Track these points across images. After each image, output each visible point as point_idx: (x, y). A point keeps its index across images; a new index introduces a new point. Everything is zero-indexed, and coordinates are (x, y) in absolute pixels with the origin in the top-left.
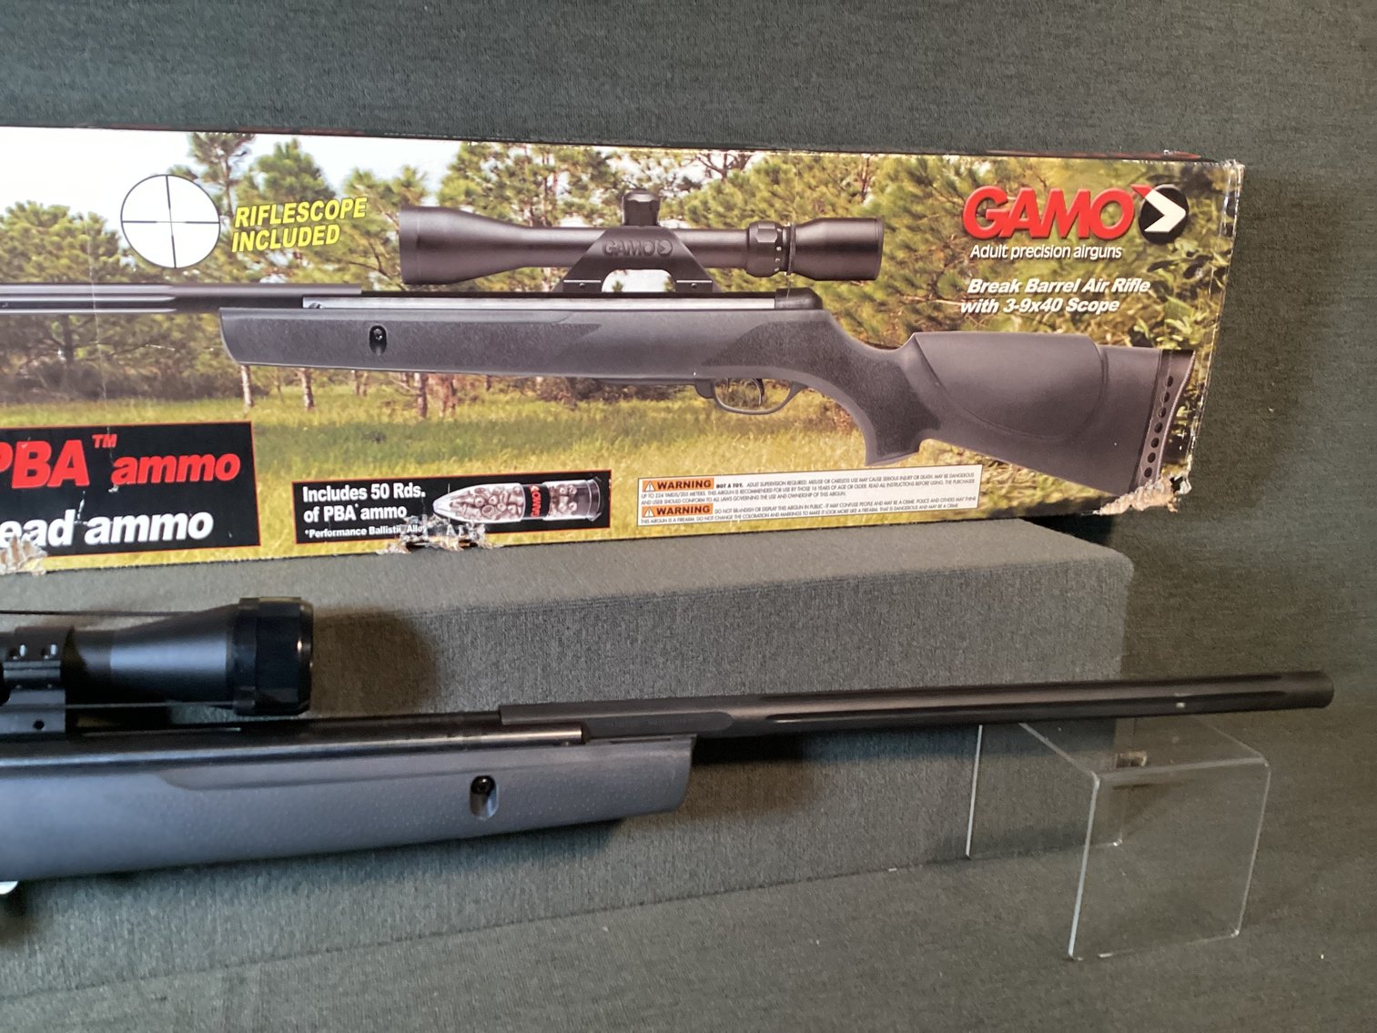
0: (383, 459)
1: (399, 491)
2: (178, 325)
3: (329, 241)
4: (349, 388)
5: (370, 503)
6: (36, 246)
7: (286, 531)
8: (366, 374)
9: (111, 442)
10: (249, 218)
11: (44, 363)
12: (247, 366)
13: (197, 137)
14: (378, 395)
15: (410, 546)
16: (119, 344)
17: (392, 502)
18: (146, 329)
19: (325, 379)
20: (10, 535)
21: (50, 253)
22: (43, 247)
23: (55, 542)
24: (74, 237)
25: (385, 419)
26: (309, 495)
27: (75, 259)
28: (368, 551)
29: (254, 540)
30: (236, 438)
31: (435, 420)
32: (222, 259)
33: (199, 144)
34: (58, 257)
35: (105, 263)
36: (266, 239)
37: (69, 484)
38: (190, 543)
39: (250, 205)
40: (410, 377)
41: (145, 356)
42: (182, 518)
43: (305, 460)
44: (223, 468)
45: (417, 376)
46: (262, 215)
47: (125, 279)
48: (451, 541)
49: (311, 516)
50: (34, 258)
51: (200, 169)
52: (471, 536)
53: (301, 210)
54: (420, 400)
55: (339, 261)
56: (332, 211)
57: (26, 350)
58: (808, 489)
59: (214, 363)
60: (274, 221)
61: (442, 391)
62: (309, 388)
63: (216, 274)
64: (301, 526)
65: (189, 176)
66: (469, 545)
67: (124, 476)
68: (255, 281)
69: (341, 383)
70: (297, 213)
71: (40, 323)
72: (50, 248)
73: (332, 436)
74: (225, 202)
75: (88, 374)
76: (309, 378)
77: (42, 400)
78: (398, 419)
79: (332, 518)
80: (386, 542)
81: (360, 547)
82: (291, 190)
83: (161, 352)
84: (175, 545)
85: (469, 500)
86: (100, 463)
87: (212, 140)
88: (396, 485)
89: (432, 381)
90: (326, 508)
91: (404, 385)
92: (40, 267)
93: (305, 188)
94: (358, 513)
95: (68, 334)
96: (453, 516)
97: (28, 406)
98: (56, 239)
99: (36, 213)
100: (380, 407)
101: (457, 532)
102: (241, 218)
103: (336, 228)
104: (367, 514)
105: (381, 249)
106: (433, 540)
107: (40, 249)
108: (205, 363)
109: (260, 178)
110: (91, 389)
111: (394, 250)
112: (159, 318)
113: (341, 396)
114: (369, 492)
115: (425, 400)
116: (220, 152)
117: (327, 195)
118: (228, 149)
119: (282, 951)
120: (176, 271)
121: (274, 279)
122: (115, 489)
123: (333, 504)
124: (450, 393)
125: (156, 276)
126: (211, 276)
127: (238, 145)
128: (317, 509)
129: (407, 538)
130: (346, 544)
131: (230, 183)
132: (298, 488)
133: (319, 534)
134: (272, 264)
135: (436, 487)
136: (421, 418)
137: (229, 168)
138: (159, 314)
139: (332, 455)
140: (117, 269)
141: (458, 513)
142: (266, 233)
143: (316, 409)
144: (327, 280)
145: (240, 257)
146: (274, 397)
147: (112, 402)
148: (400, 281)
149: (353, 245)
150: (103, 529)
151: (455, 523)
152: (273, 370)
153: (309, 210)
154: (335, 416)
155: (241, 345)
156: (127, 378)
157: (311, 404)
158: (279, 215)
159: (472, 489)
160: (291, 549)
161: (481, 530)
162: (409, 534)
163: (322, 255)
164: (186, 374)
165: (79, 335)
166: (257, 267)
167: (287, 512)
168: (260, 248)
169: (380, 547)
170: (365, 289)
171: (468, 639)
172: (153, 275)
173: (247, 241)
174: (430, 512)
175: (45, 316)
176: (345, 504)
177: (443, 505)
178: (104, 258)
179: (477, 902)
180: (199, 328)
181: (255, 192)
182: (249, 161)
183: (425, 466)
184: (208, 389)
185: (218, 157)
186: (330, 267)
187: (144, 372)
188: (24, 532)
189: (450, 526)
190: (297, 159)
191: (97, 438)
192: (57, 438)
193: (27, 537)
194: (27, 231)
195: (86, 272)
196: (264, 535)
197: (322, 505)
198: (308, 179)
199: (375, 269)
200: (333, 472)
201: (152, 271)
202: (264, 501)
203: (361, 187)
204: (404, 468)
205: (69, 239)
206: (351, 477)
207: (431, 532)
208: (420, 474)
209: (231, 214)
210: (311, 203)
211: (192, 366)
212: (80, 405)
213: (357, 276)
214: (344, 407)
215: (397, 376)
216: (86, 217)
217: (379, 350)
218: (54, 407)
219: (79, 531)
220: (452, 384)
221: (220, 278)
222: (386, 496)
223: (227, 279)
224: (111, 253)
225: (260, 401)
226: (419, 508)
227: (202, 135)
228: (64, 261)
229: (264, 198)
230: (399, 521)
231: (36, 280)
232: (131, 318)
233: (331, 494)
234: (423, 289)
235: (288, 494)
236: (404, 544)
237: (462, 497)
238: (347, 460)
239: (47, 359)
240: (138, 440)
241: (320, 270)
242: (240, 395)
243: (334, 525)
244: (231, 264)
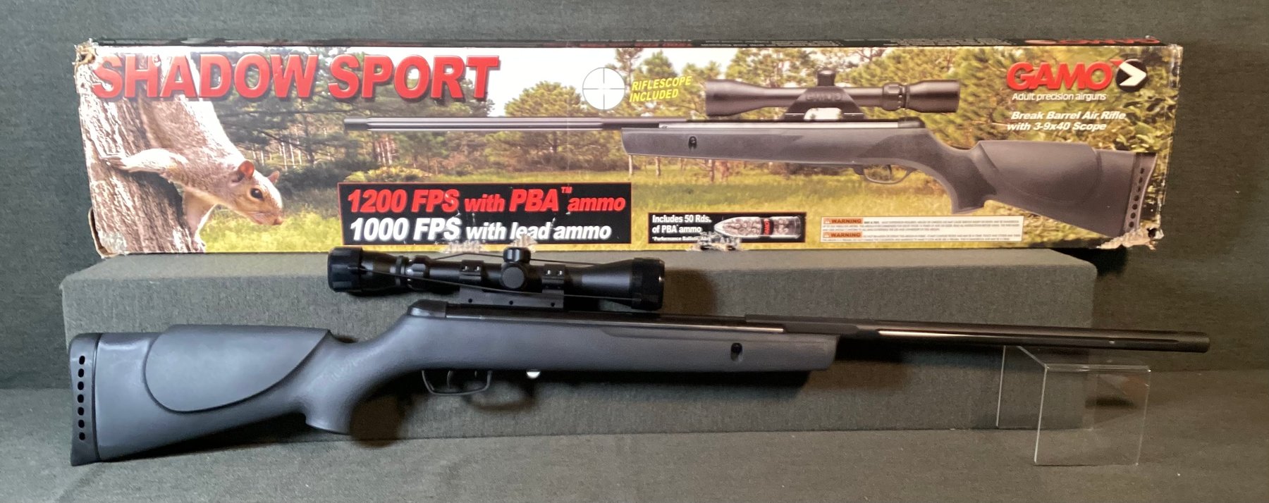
0: (691, 203)
1: (699, 219)
2: (603, 136)
3: (673, 96)
4: (677, 167)
5: (684, 225)
6: (546, 100)
7: (644, 237)
8: (686, 160)
9: (569, 190)
10: (638, 86)
11: (544, 153)
12: (632, 155)
13: (618, 50)
14: (691, 170)
15: (703, 248)
16: (576, 145)
17: (695, 224)
18: (589, 138)
19: (666, 162)
20: (522, 233)
21: (551, 103)
22: (549, 100)
23: (541, 237)
24: (562, 96)
25: (694, 182)
26: (655, 219)
27: (561, 106)
28: (681, 249)
29: (628, 241)
30: (623, 190)
31: (717, 183)
32: (625, 105)
33: (619, 54)
34: (554, 105)
35: (574, 107)
36: (645, 96)
37: (549, 210)
38: (600, 241)
39: (639, 81)
40: (707, 161)
41: (587, 150)
42: (597, 228)
43: (655, 202)
44: (617, 205)
45: (710, 161)
46: (644, 85)
47: (582, 115)
48: (722, 246)
49: (656, 230)
50: (545, 105)
51: (618, 65)
52: (732, 244)
53: (662, 82)
54: (711, 173)
55: (677, 106)
56: (675, 83)
57: (537, 147)
58: (917, 226)
59: (617, 154)
60: (649, 88)
61: (722, 169)
62: (659, 166)
63: (622, 112)
64: (651, 235)
65: (614, 68)
66: (732, 249)
67: (573, 207)
68: (638, 116)
69: (674, 164)
70: (660, 84)
71: (544, 135)
72: (552, 101)
73: (668, 190)
74: (628, 79)
75: (562, 158)
76: (659, 161)
77: (541, 170)
78: (700, 183)
79: (665, 231)
80: (690, 245)
81: (678, 247)
82: (658, 74)
83: (594, 148)
84: (593, 241)
85: (733, 225)
86: (564, 200)
87: (625, 52)
88: (697, 216)
89: (717, 164)
90: (663, 226)
91: (704, 165)
92: (547, 110)
93: (664, 72)
94: (678, 229)
95: (555, 140)
96: (724, 233)
97: (535, 173)
98: (554, 97)
99: (548, 86)
100: (691, 176)
101: (726, 241)
102: (635, 87)
103: (677, 90)
104: (683, 230)
105: (697, 100)
106: (714, 245)
107: (548, 102)
108: (613, 154)
109: (645, 68)
110: (563, 165)
111: (703, 100)
112: (595, 133)
113: (674, 170)
114: (684, 219)
115: (713, 173)
116: (628, 57)
117: (674, 75)
118: (631, 55)
119: (640, 430)
120: (604, 111)
121: (647, 114)
122: (568, 213)
123: (666, 224)
124: (726, 169)
125: (595, 114)
126: (619, 113)
127: (636, 53)
128: (658, 226)
129: (701, 243)
130: (671, 245)
131: (631, 71)
132: (651, 216)
133: (659, 239)
134: (647, 108)
135: (717, 218)
136: (711, 182)
137: (631, 64)
138: (595, 131)
139: (667, 199)
140: (579, 111)
141: (727, 231)
142: (645, 93)
143: (661, 176)
144: (671, 115)
145: (633, 104)
146: (643, 170)
147: (572, 171)
148: (704, 115)
149: (684, 98)
150: (563, 232)
151: (725, 237)
152: (644, 158)
153: (665, 82)
154: (670, 180)
155: (631, 146)
156: (578, 160)
157: (660, 174)
158: (652, 85)
159: (734, 219)
160: (645, 246)
161: (738, 241)
162: (702, 241)
163: (670, 103)
164: (604, 159)
165: (560, 140)
166: (640, 109)
167: (644, 227)
168: (642, 100)
169: (687, 247)
170: (688, 119)
171: (732, 285)
172: (593, 113)
173: (636, 97)
174: (713, 230)
175: (547, 132)
176: (672, 224)
177: (719, 227)
178: (574, 106)
179: (730, 417)
180: (612, 138)
181: (641, 75)
182: (641, 60)
183: (712, 207)
184: (614, 167)
185: (626, 59)
186: (673, 109)
187: (586, 158)
188: (529, 232)
189: (722, 238)
190: (661, 59)
191: (563, 188)
192: (546, 188)
193: (529, 234)
194: (543, 93)
195: (565, 112)
196: (633, 238)
197: (661, 224)
198: (666, 68)
199: (693, 109)
200: (667, 208)
201: (593, 111)
202: (634, 222)
203: (689, 71)
204: (701, 207)
205: (560, 97)
206: (676, 211)
207: (713, 241)
208: (709, 210)
209: (630, 85)
210: (667, 79)
211: (607, 155)
212: (557, 173)
213: (685, 113)
214: (675, 176)
215: (700, 161)
216: (568, 88)
217: (693, 148)
218: (546, 173)
219: (552, 232)
220: (727, 165)
221: (623, 114)
222: (692, 221)
223: (626, 115)
224: (577, 103)
225: (637, 172)
226: (708, 228)
227: (621, 49)
228: (557, 107)
229: (645, 77)
230: (697, 235)
231: (544, 115)
232: (583, 133)
233: (666, 219)
234: (715, 118)
235: (645, 219)
236: (699, 246)
237: (729, 223)
238: (674, 202)
239: (545, 151)
240: (582, 190)
241: (668, 110)
242: (627, 169)
243: (666, 235)
244: (628, 107)
